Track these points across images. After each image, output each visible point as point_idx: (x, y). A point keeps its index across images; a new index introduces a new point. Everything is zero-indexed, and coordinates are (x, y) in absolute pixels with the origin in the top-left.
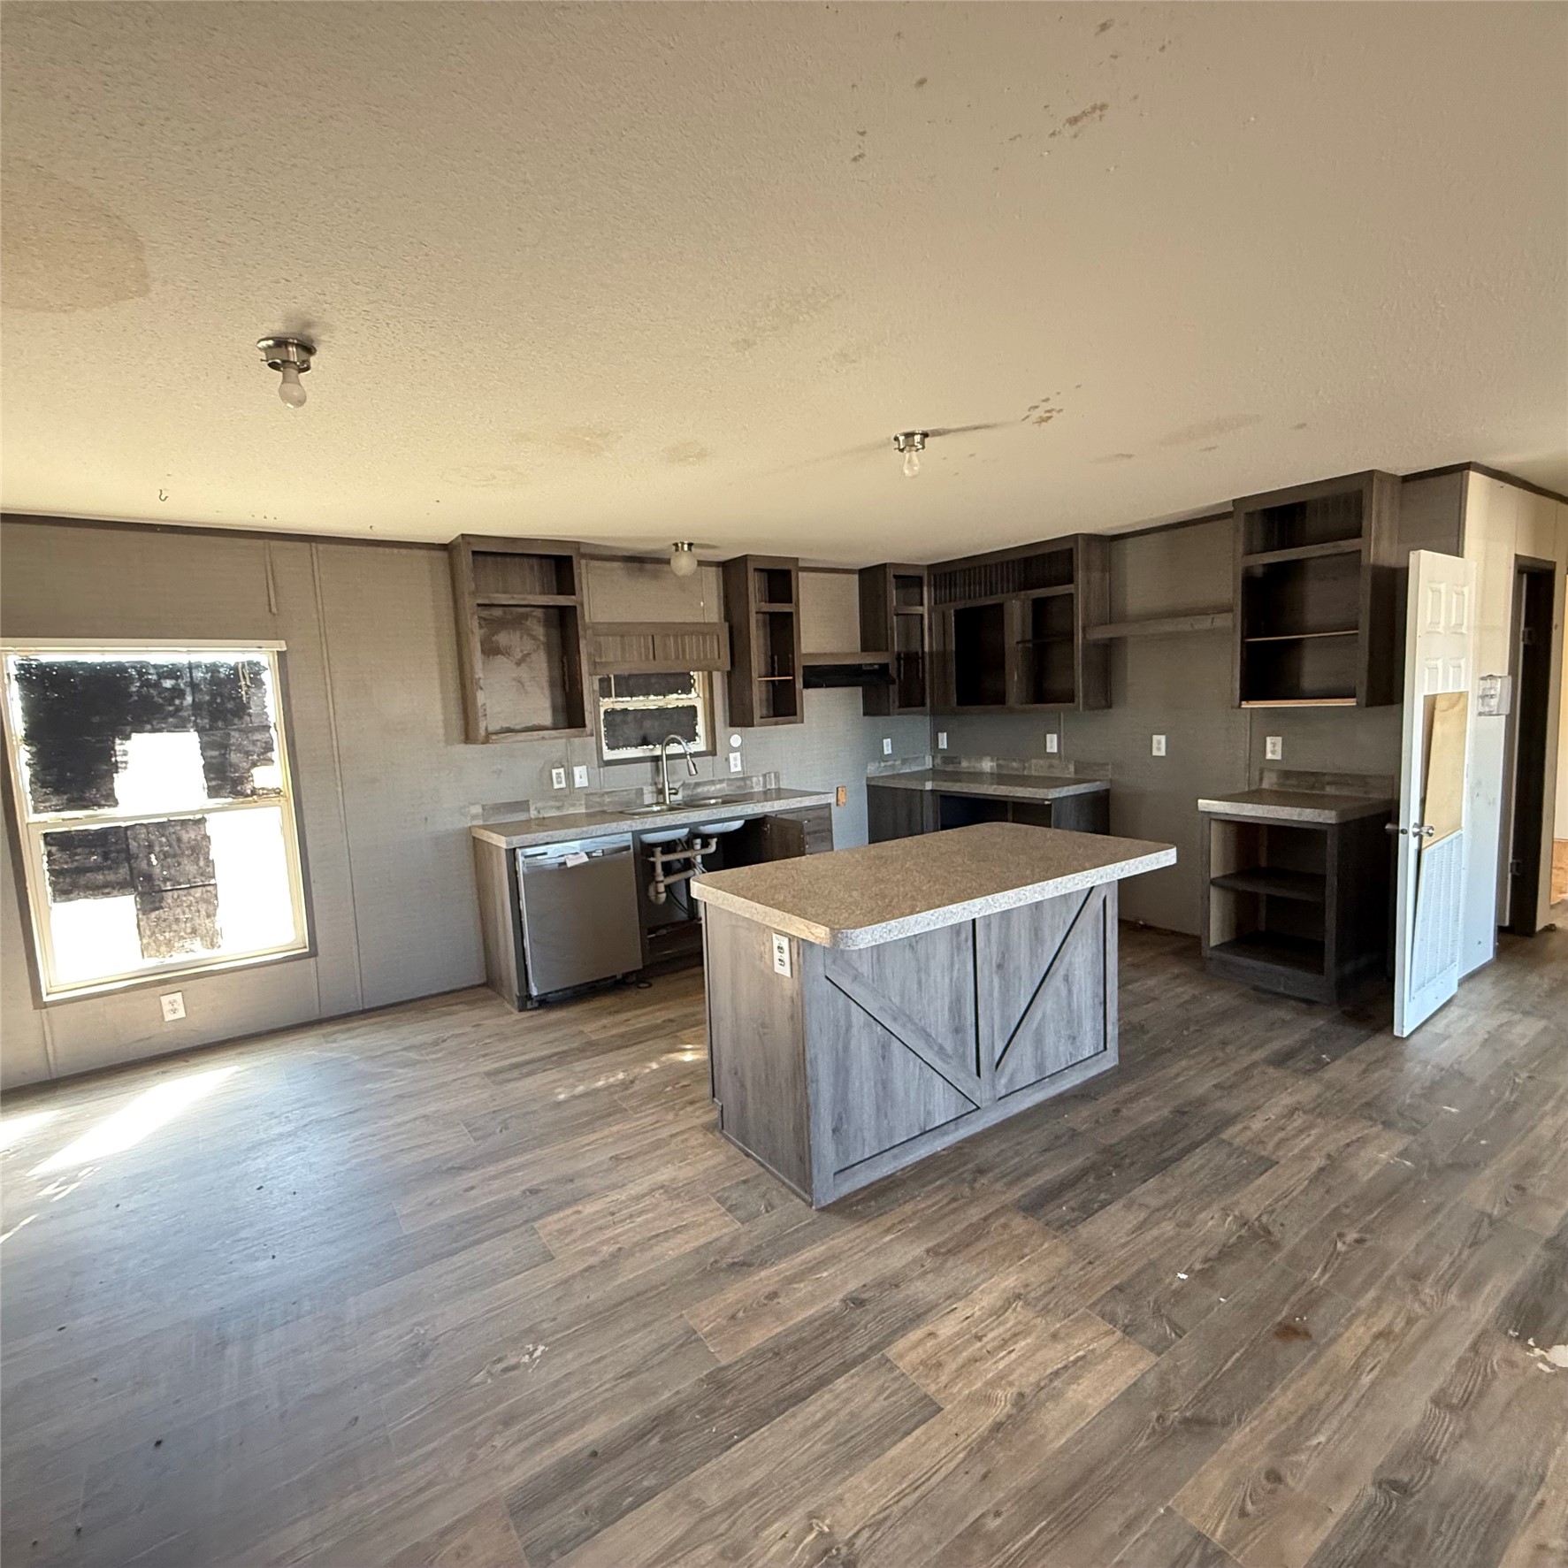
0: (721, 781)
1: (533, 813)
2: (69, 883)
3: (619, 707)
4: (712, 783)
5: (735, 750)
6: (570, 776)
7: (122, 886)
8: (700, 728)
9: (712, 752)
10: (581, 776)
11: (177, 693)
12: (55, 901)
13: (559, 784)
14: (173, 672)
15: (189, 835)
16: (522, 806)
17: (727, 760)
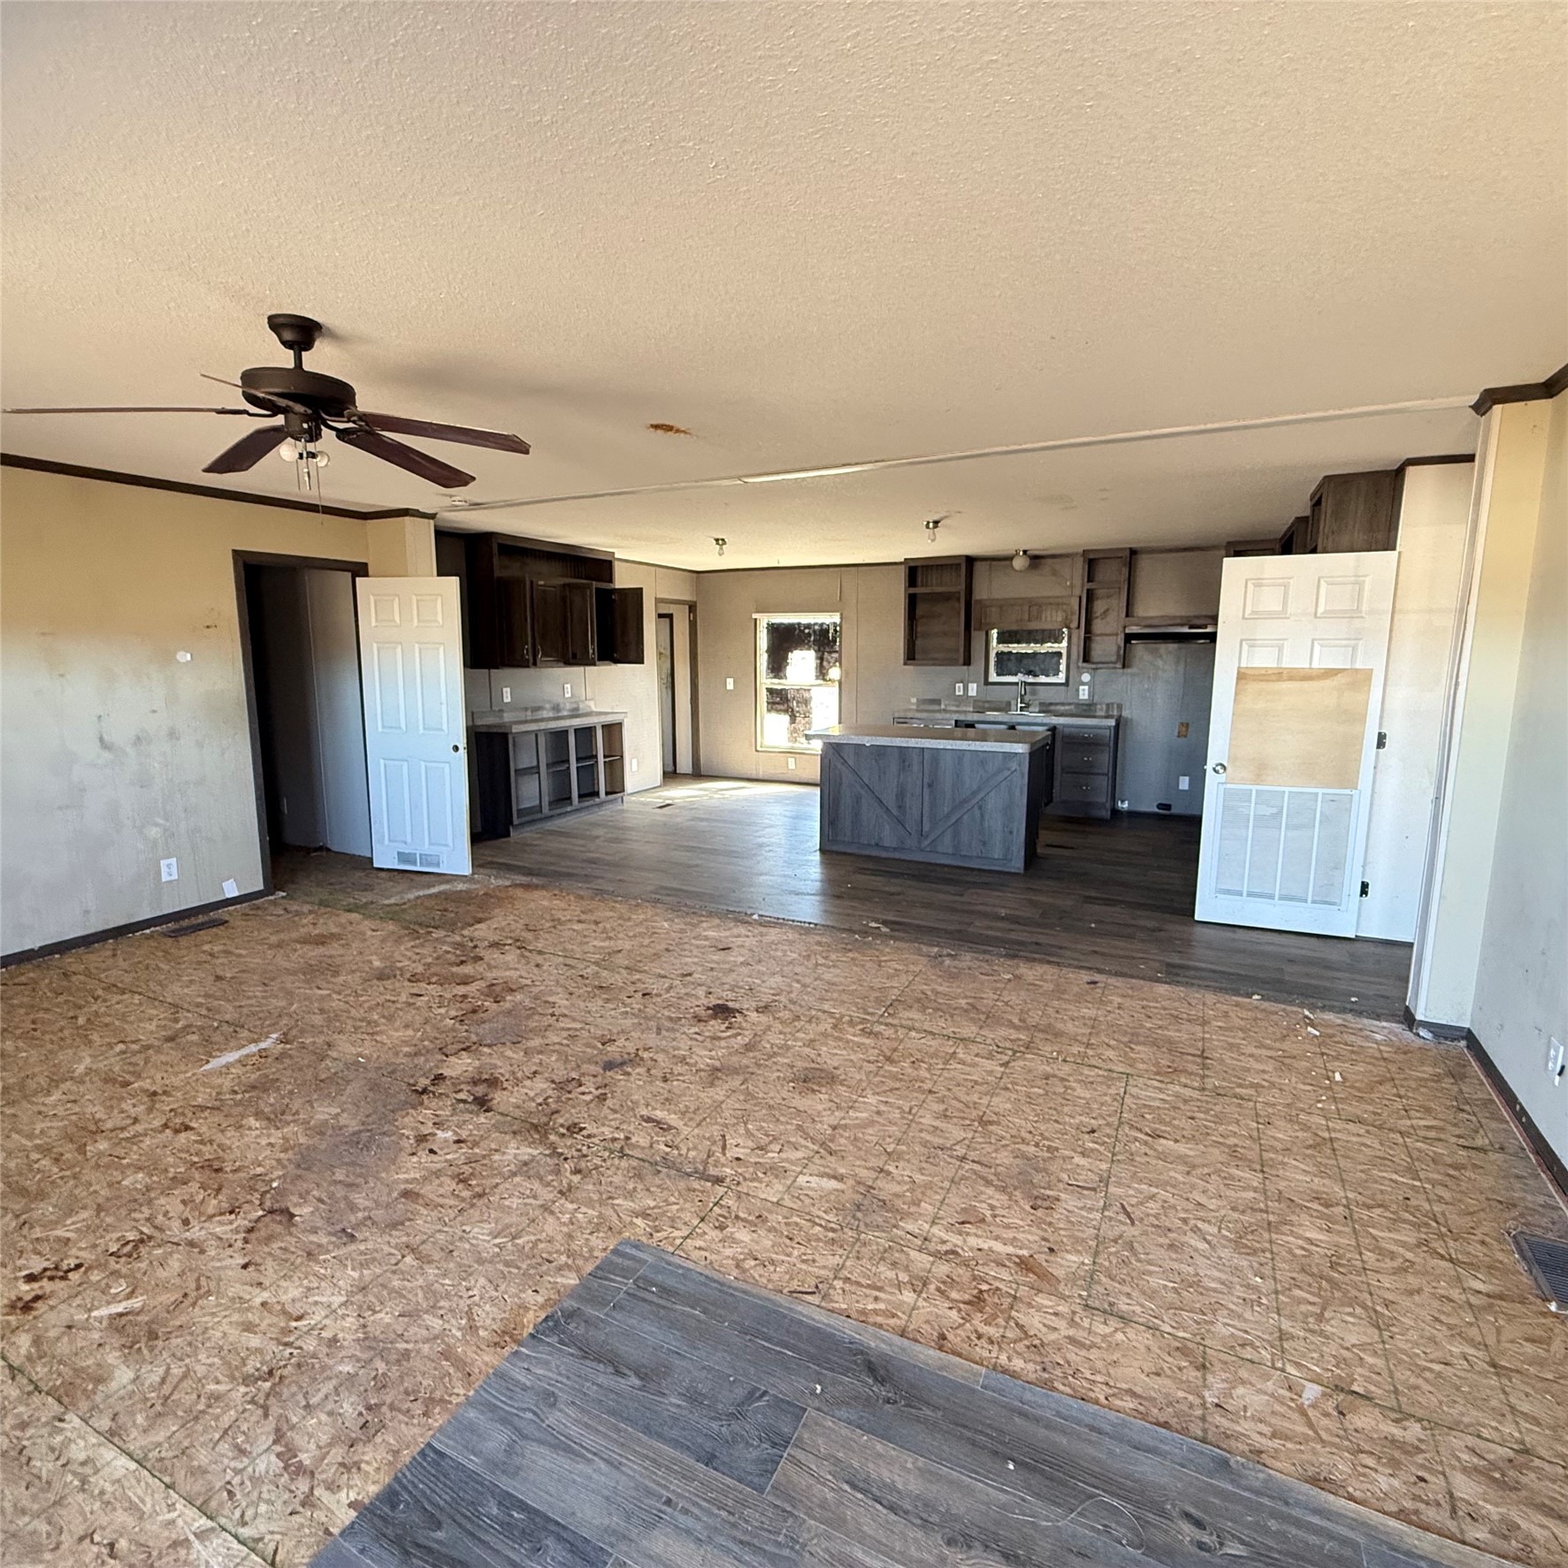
0: (1070, 704)
1: (943, 707)
2: (772, 706)
3: (1006, 650)
4: (1063, 704)
5: (1084, 684)
6: (966, 689)
7: (786, 711)
8: (1063, 667)
9: (1066, 684)
10: (973, 689)
11: (809, 635)
12: (769, 711)
13: (959, 692)
14: (808, 626)
15: (806, 695)
16: (938, 702)
17: (1078, 690)
